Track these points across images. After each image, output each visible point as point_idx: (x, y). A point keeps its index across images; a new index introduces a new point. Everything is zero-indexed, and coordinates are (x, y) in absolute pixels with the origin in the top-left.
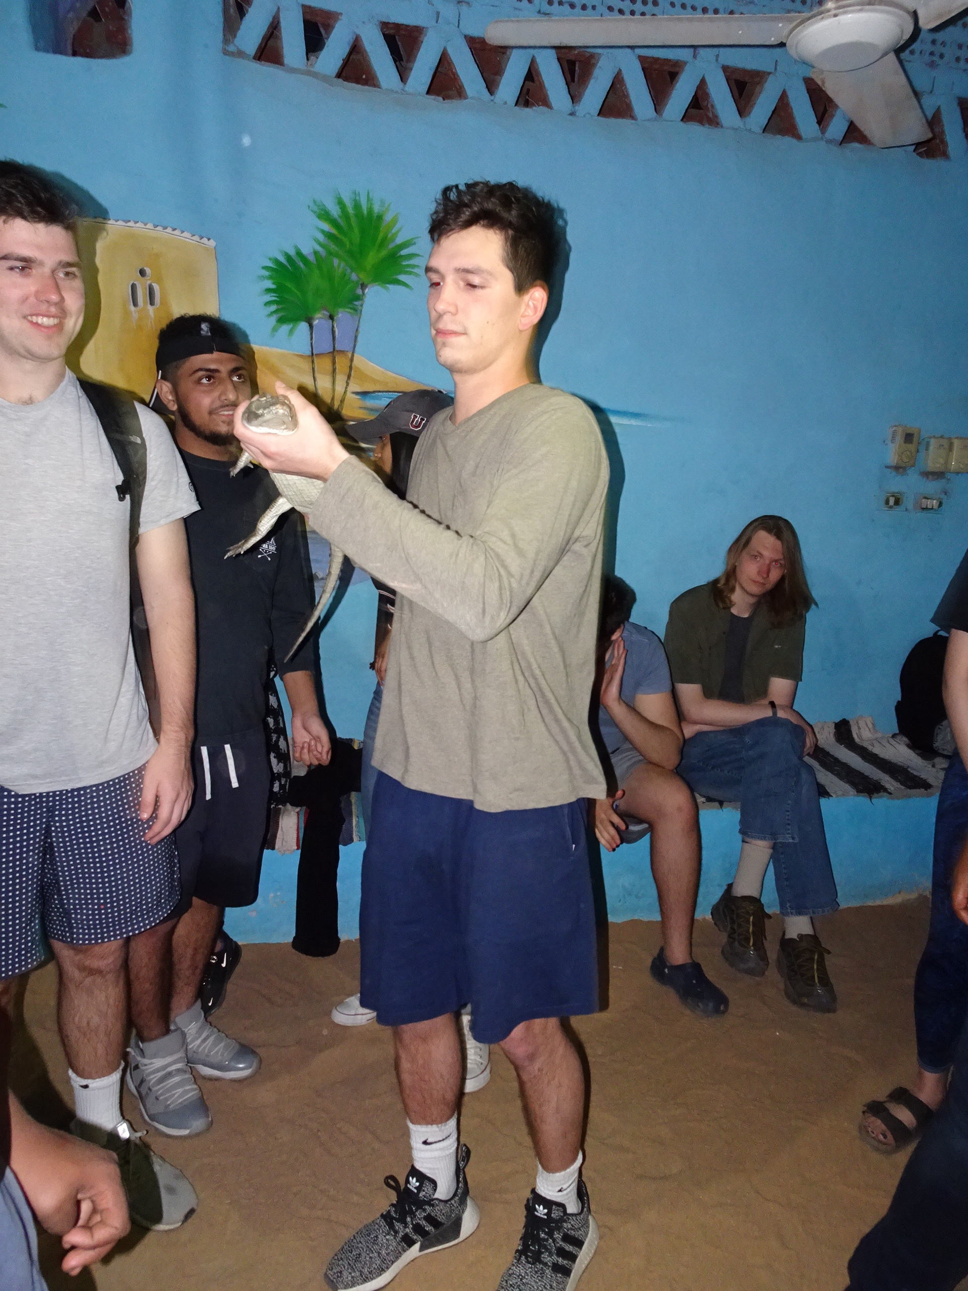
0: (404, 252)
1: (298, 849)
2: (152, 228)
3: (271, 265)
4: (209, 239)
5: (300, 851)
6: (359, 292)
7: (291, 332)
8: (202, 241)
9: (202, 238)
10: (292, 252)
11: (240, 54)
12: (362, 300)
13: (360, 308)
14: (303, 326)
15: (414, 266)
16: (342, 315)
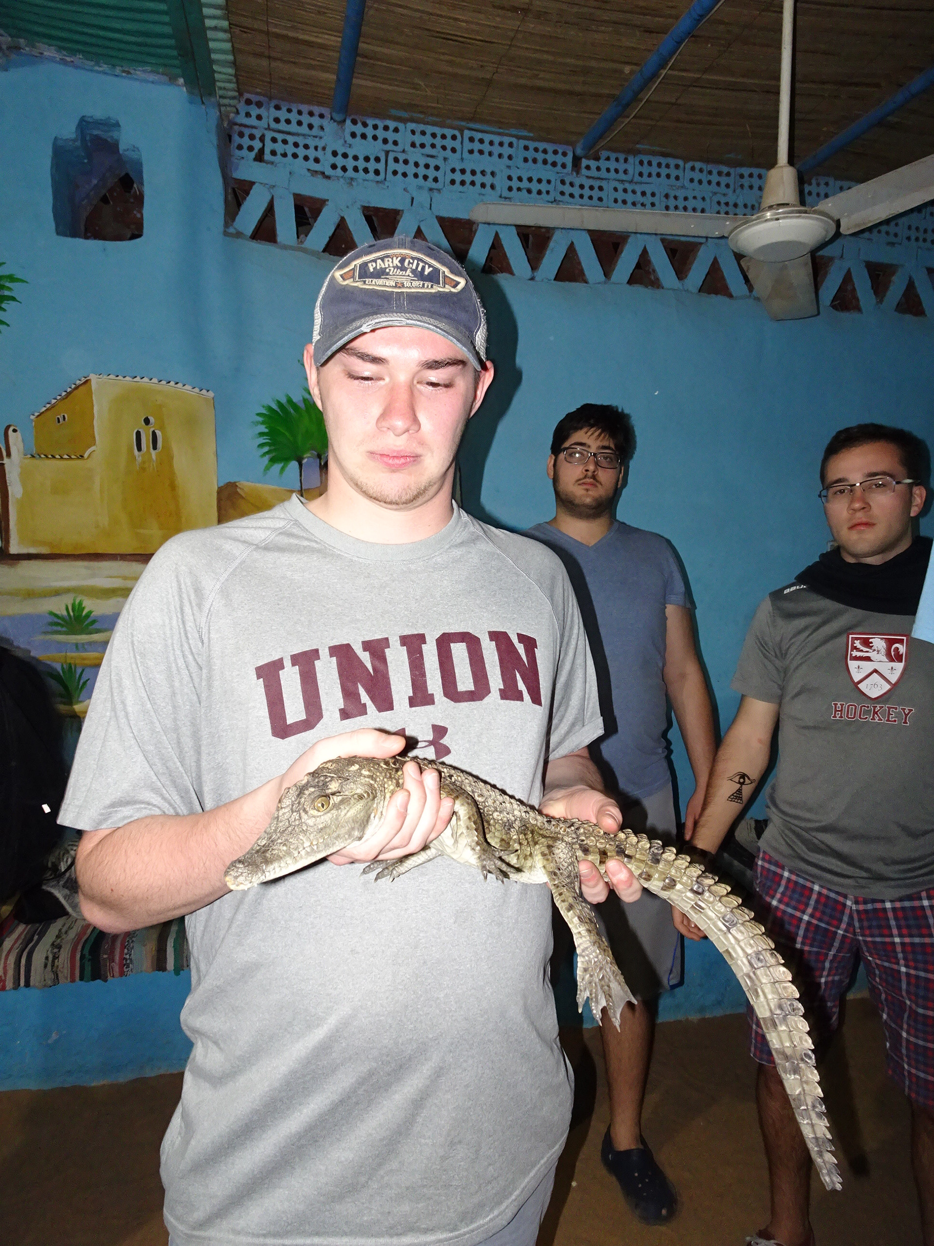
2: (157, 382)
3: (264, 412)
4: (208, 391)
7: (283, 469)
8: (202, 392)
10: (284, 400)
11: (239, 235)
14: (294, 464)
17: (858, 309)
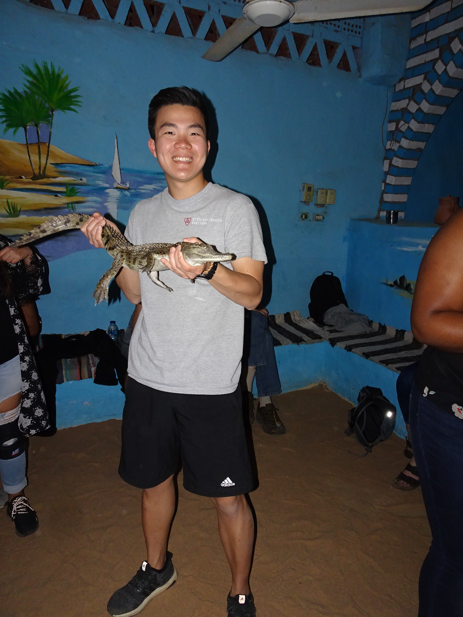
0: (73, 94)
3: (1, 97)
6: (51, 113)
7: (15, 132)
12: (52, 117)
13: (51, 121)
14: (21, 129)
15: (78, 102)
16: (42, 124)
17: (319, 65)
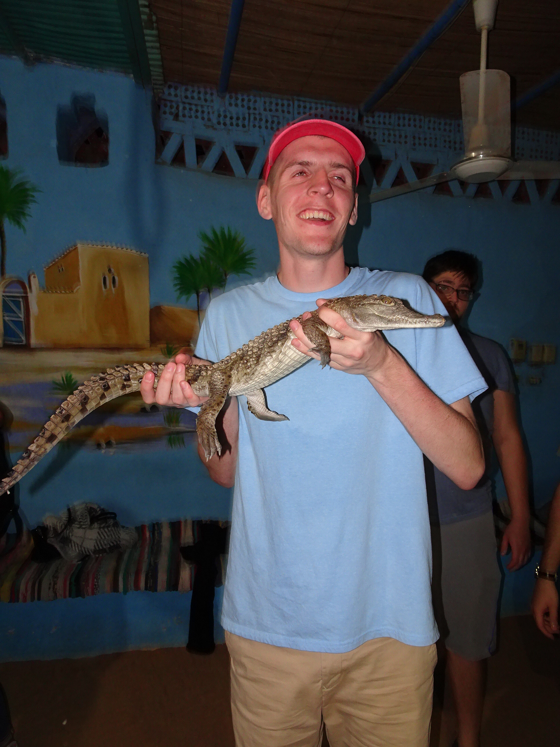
0: (247, 257)
1: (191, 590)
2: (116, 248)
3: (178, 265)
4: (145, 253)
5: (192, 592)
6: (225, 277)
7: (187, 299)
8: (141, 254)
9: (141, 253)
10: (189, 258)
11: (164, 163)
12: (225, 281)
13: (224, 285)
14: (194, 296)
15: (252, 264)
17: (529, 202)
